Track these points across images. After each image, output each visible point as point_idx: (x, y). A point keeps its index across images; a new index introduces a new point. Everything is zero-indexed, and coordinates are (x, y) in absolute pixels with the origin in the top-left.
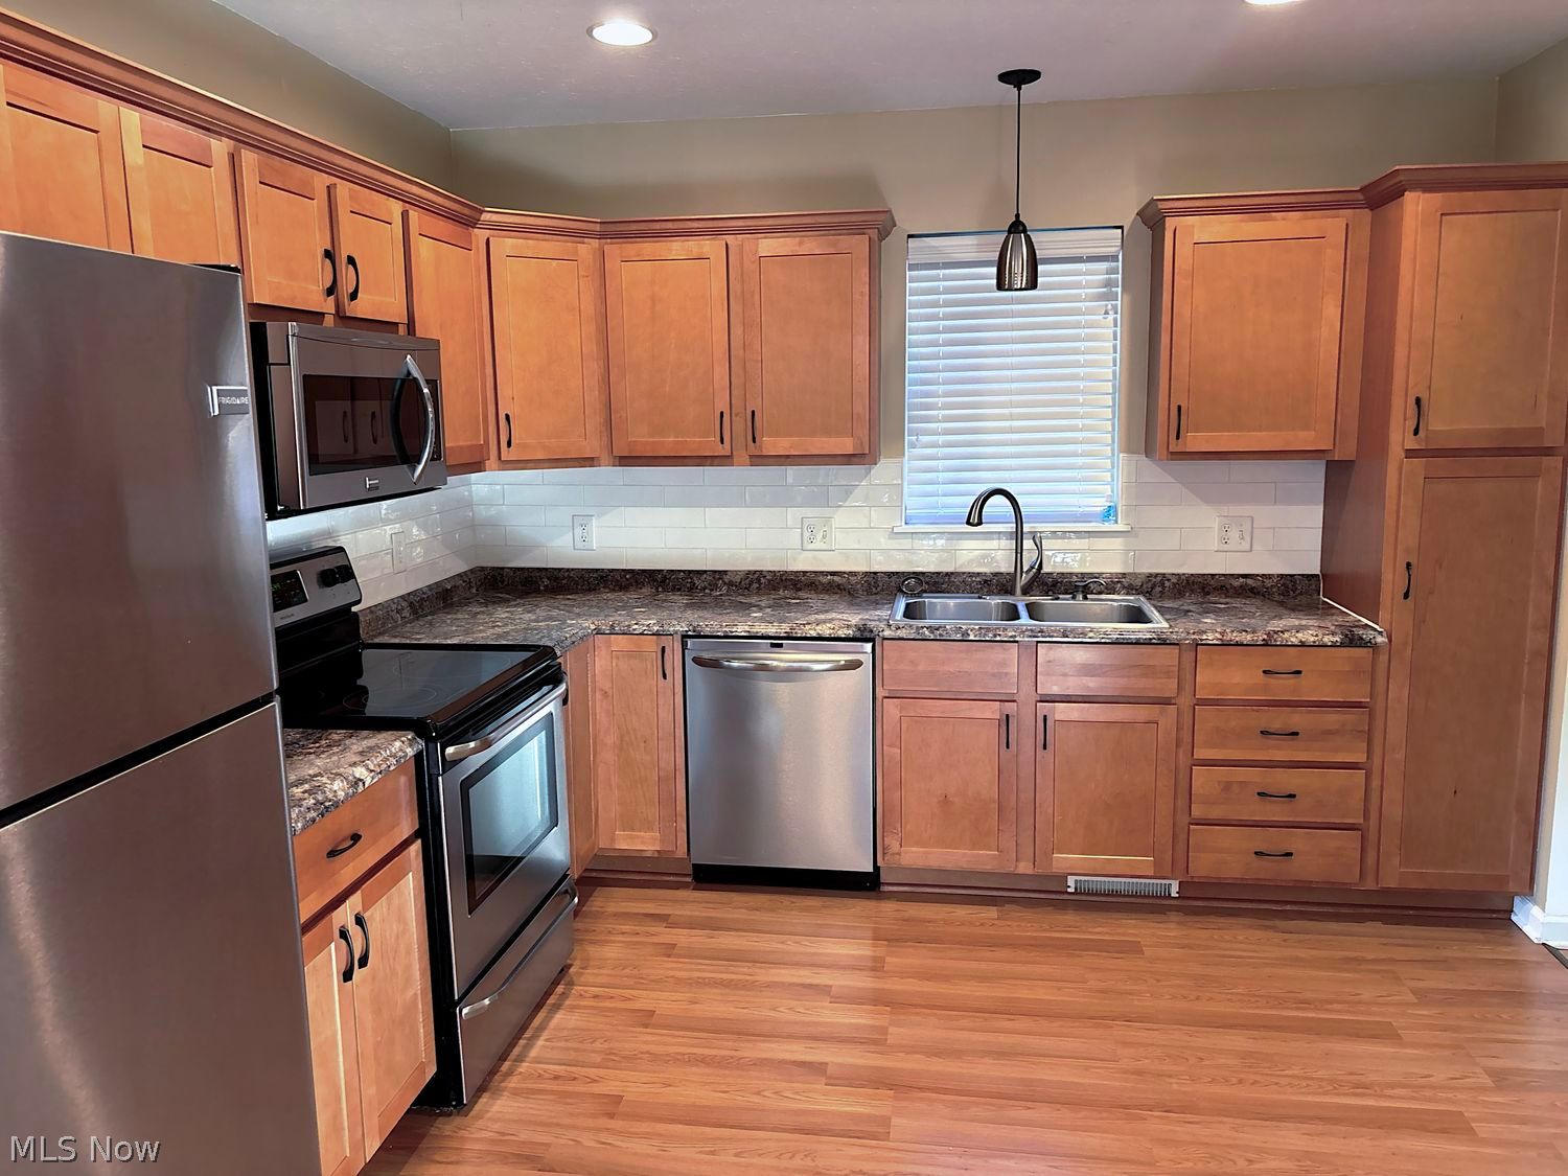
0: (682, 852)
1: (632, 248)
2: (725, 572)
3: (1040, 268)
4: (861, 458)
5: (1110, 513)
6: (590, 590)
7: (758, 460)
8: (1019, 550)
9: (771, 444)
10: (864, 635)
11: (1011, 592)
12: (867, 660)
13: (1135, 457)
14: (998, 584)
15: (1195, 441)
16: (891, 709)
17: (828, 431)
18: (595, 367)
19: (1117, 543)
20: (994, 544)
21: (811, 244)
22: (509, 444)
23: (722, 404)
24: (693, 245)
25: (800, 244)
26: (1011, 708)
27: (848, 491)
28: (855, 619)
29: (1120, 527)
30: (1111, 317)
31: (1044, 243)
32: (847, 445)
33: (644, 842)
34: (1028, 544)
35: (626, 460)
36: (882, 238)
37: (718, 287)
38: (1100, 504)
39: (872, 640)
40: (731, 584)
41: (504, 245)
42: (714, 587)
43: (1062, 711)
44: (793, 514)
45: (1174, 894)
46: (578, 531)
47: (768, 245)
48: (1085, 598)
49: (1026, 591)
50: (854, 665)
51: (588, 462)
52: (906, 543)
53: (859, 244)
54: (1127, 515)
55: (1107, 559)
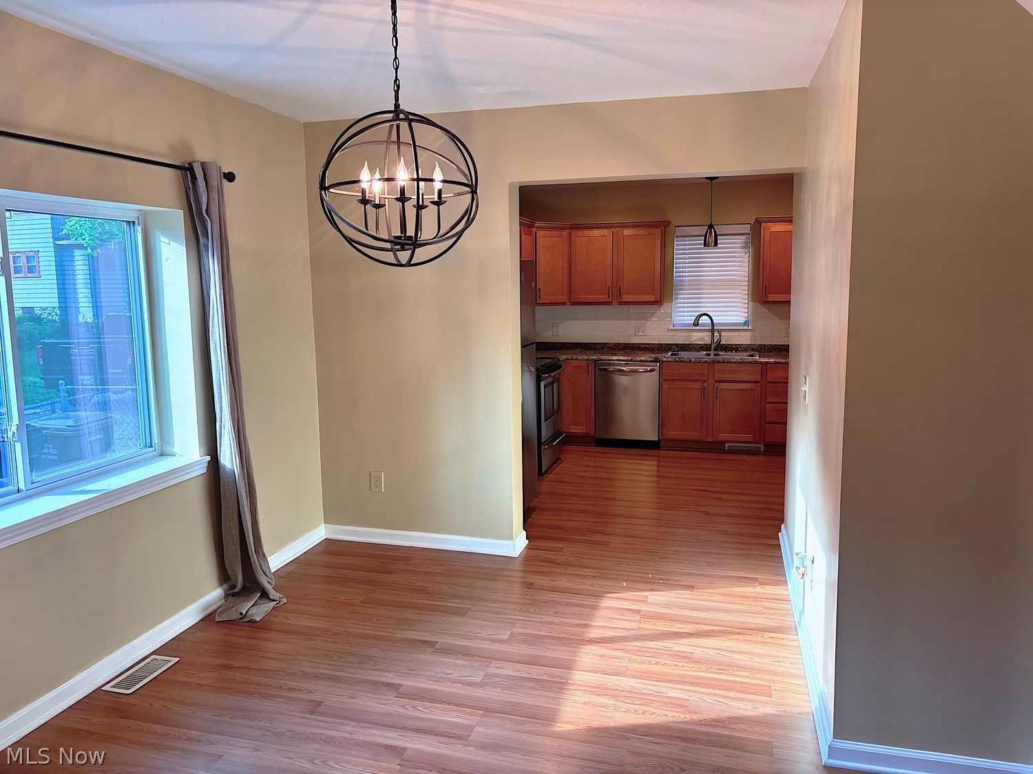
0: (593, 434)
1: (580, 233)
2: (607, 344)
3: (718, 237)
4: (658, 303)
5: (746, 323)
6: (558, 350)
7: (621, 303)
8: (713, 336)
9: (626, 298)
10: (656, 360)
11: (710, 350)
12: (657, 368)
13: (755, 303)
14: (706, 348)
15: (772, 297)
16: (665, 385)
17: (646, 293)
18: (566, 272)
19: (748, 334)
20: (705, 334)
21: (642, 232)
22: (539, 297)
23: (609, 284)
24: (602, 232)
25: (638, 231)
26: (705, 385)
27: (652, 315)
28: (653, 356)
29: (750, 328)
30: (747, 255)
31: (719, 229)
32: (652, 298)
33: (579, 430)
34: (716, 334)
35: (574, 304)
36: (665, 228)
37: (609, 246)
38: (742, 320)
39: (659, 362)
40: (609, 347)
41: (541, 233)
42: (603, 348)
43: (723, 386)
44: (633, 323)
45: (762, 450)
46: (555, 329)
47: (627, 232)
48: (736, 352)
49: (715, 350)
50: (652, 371)
51: (564, 304)
52: (673, 333)
53: (658, 231)
54: (752, 324)
55: (745, 339)
